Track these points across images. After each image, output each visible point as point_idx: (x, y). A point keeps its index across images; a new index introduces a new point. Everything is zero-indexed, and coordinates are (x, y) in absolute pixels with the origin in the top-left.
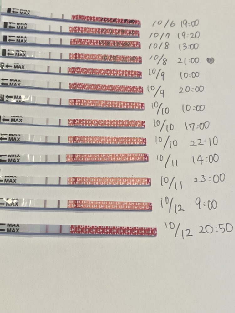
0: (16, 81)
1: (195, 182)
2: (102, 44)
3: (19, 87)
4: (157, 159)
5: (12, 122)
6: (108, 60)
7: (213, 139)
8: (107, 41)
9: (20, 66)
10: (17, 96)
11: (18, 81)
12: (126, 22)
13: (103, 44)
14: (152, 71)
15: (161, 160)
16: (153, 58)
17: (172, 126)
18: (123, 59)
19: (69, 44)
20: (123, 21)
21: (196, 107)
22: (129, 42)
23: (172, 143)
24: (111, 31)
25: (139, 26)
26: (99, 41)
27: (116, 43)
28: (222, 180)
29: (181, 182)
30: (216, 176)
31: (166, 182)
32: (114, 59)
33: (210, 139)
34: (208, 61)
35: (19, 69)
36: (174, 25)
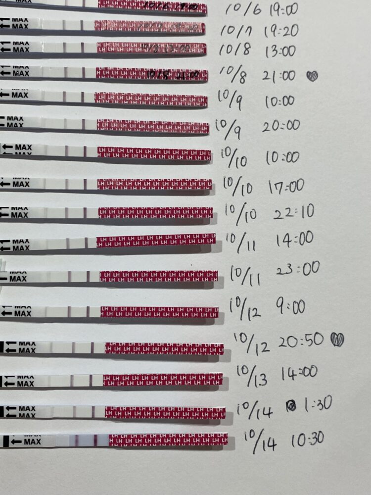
0: (17, 119)
1: (278, 274)
2: (146, 49)
3: (22, 129)
4: (227, 239)
5: (15, 188)
6: (156, 78)
7: (308, 207)
8: (153, 43)
9: (21, 93)
10: (20, 145)
11: (19, 118)
12: (184, 8)
13: (148, 49)
14: (224, 94)
15: (232, 241)
16: (225, 70)
17: (250, 187)
18: (179, 75)
19: (95, 51)
20: (180, 6)
21: (286, 155)
22: (188, 44)
23: (248, 215)
24: (159, 26)
25: (204, 14)
26: (142, 45)
27: (168, 46)
28: (315, 270)
29: (258, 275)
30: (308, 265)
31: (238, 275)
32: (165, 76)
33: (303, 207)
34: (308, 77)
35: (20, 99)
36: (258, 11)
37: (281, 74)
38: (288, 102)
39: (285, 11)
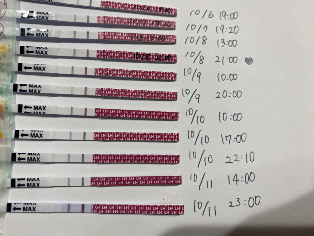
0: (36, 86)
1: (230, 206)
2: (134, 38)
3: (39, 94)
4: (191, 179)
5: (32, 138)
6: (140, 59)
7: (250, 154)
8: (139, 34)
9: (40, 67)
10: (37, 106)
11: (38, 86)
12: (162, 10)
13: (135, 38)
14: (188, 71)
15: (195, 180)
16: (189, 54)
17: (207, 138)
18: (156, 57)
19: (97, 38)
20: (158, 9)
21: (233, 115)
22: (164, 36)
23: (207, 160)
24: (144, 22)
25: (175, 16)
26: (131, 35)
27: (149, 37)
28: (257, 203)
29: (215, 207)
30: (252, 199)
31: (200, 207)
32: (147, 58)
33: (246, 154)
34: (246, 61)
35: (40, 71)
36: (212, 16)
37: (228, 58)
38: (233, 78)
39: (229, 17)
